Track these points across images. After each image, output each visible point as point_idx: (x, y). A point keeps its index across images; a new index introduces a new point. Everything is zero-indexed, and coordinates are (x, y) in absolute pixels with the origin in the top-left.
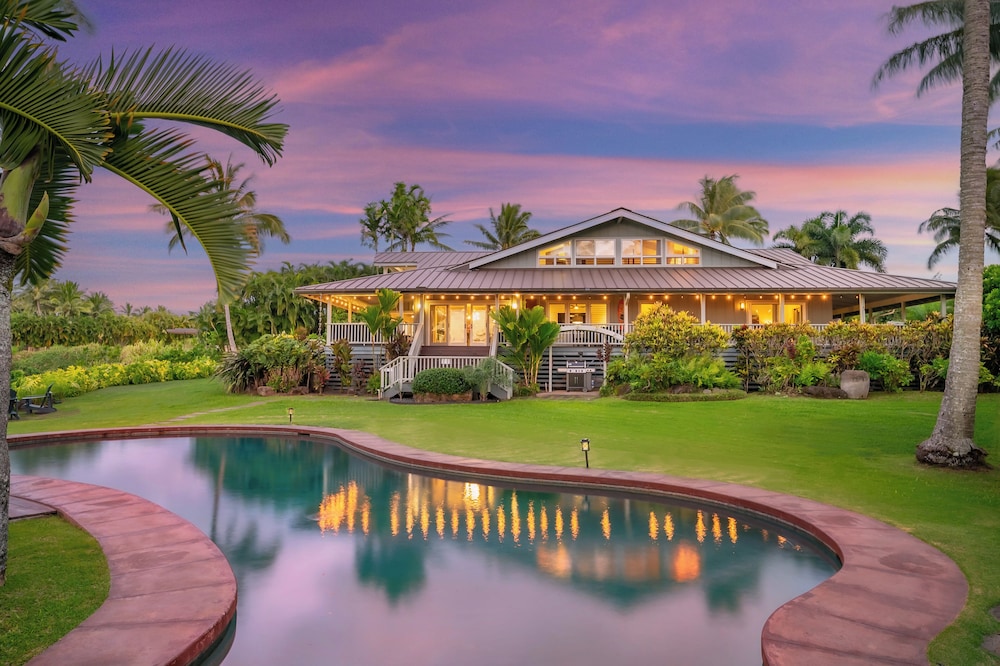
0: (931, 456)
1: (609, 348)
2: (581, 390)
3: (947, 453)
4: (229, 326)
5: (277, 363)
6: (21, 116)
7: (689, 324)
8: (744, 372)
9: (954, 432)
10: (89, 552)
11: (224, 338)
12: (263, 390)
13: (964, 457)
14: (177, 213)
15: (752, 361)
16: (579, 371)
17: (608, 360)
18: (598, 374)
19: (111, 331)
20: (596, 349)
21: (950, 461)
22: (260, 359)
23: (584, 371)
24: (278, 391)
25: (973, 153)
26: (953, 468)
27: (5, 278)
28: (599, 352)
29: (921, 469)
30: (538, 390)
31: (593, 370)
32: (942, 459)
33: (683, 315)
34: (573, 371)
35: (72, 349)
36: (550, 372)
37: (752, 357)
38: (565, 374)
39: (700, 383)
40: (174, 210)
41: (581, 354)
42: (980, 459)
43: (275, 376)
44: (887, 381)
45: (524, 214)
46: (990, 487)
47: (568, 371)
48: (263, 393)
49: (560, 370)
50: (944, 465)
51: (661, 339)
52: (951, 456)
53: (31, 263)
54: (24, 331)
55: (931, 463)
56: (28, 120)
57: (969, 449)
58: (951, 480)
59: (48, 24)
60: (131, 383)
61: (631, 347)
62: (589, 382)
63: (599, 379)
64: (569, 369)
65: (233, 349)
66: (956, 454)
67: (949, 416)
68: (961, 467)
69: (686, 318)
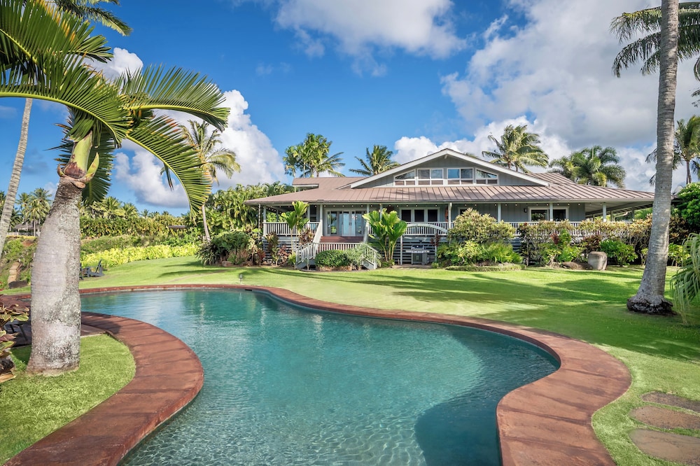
0: (636, 306)
1: (439, 237)
2: (421, 264)
3: (646, 304)
4: (206, 224)
5: (233, 247)
6: (83, 111)
7: (489, 222)
8: (525, 253)
9: (651, 291)
10: (123, 354)
11: (203, 232)
12: (225, 263)
13: (657, 307)
14: (168, 164)
15: (531, 246)
16: (419, 252)
17: (437, 246)
18: (432, 253)
19: (135, 226)
20: (430, 238)
21: (648, 309)
22: (224, 245)
23: (423, 252)
24: (234, 264)
25: (666, 114)
26: (650, 314)
27: (76, 201)
28: (432, 240)
29: (630, 315)
30: (393, 263)
31: (428, 252)
32: (643, 308)
33: (486, 216)
34: (416, 252)
35: (113, 238)
36: (401, 253)
37: (531, 243)
38: (410, 254)
39: (496, 260)
40: (166, 163)
41: (421, 241)
42: (668, 308)
43: (232, 255)
44: (620, 259)
45: (388, 153)
46: (671, 326)
47: (412, 252)
48: (225, 265)
49: (407, 251)
50: (645, 312)
51: (471, 232)
52: (649, 306)
53: (93, 194)
54: (85, 227)
55: (636, 311)
56: (88, 114)
57: (660, 302)
58: (647, 321)
59: (98, 55)
60: (148, 259)
61: (452, 237)
62: (425, 259)
63: (432, 257)
64: (413, 251)
65: (208, 239)
66: (652, 305)
67: (648, 281)
68: (655, 313)
69: (488, 218)
